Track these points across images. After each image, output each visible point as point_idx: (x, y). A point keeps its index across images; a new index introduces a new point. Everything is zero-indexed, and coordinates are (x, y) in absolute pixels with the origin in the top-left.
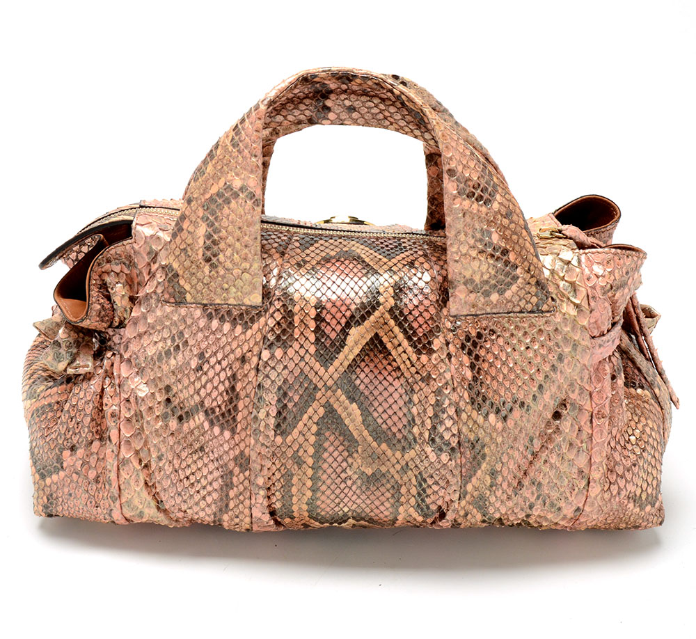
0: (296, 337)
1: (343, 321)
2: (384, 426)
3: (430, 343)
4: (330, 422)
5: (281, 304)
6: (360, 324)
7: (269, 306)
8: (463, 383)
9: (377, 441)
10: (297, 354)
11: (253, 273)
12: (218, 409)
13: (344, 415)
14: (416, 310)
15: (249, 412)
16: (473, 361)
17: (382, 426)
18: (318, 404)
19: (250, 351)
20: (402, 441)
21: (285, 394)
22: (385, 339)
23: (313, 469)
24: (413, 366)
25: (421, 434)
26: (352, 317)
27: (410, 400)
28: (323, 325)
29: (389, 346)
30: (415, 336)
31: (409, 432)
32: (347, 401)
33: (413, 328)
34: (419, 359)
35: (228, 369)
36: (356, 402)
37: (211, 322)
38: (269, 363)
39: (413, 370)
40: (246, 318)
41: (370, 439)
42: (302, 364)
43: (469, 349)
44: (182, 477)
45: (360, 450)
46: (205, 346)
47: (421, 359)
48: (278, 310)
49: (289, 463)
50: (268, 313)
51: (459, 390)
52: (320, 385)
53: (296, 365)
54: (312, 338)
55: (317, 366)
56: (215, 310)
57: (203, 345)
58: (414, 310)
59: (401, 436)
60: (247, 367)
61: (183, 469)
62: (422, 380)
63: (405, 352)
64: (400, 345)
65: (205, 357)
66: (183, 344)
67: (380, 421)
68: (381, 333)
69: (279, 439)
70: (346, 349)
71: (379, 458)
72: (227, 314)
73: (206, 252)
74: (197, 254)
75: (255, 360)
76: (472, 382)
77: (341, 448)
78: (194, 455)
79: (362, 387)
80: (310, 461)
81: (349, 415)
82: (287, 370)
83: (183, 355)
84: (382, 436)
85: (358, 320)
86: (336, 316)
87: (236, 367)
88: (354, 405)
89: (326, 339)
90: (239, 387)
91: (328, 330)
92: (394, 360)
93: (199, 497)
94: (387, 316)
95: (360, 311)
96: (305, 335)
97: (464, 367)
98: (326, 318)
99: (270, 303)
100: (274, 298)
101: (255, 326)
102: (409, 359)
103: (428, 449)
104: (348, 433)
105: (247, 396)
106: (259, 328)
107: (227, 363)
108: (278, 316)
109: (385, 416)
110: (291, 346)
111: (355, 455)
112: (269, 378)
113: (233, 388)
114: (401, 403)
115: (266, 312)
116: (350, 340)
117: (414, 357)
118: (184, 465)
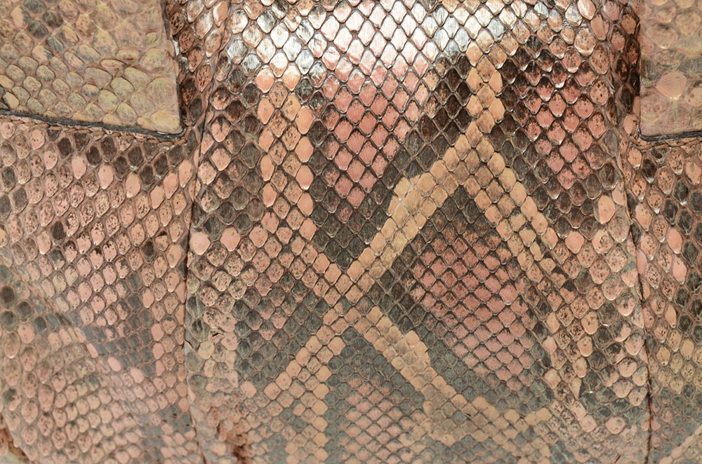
0: (269, 205)
1: (380, 166)
2: (480, 370)
3: (590, 205)
4: (358, 362)
5: (227, 130)
6: (419, 171)
7: (198, 134)
8: (664, 291)
9: (466, 393)
10: (272, 239)
11: (149, 68)
12: (109, 333)
13: (388, 352)
14: (558, 128)
15: (177, 345)
16: (692, 240)
17: (476, 370)
18: (329, 332)
19: (164, 234)
20: (521, 395)
21: (253, 314)
22: (481, 200)
23: (326, 433)
24: (548, 255)
25: (562, 385)
26: (402, 153)
27: (540, 328)
28: (331, 177)
29: (491, 214)
30: (553, 189)
31: (538, 380)
32: (396, 328)
33: (550, 170)
34: (561, 241)
35: (118, 265)
36: (414, 329)
37: (70, 160)
38: (211, 258)
39: (548, 265)
40: (148, 160)
41: (449, 390)
42: (287, 259)
43: (684, 213)
44: (61, 423)
45: (426, 407)
46: (62, 210)
47: (567, 242)
48: (221, 146)
49: (277, 426)
50: (197, 152)
51: (654, 303)
52: (331, 298)
53: (272, 260)
54: (307, 204)
55: (322, 262)
56: (76, 136)
57: (61, 207)
58: (551, 128)
59: (519, 386)
60: (160, 265)
61: (63, 410)
62: (569, 285)
63: (528, 225)
64: (517, 210)
65: (65, 235)
66: (15, 198)
67: (470, 361)
68: (472, 187)
69: (249, 388)
70: (388, 227)
71: (468, 419)
72: (103, 146)
73: (32, 14)
74: (10, 18)
75: (176, 252)
76: (686, 288)
77: (385, 405)
78: (78, 387)
79: (428, 302)
80: (321, 424)
81: (401, 351)
82: (251, 271)
83: (19, 223)
84: (476, 387)
85: (415, 162)
86: (362, 156)
87: (135, 263)
88: (412, 336)
89: (339, 207)
90: (147, 299)
91: (343, 187)
92: (504, 244)
93: (102, 454)
94: (487, 146)
95: (420, 141)
96: (289, 198)
97: (669, 257)
98: (337, 161)
99: (202, 128)
100: (210, 116)
101: (170, 180)
102: (539, 241)
103: (579, 411)
104: (398, 380)
105: (168, 317)
106: (179, 186)
107: (114, 253)
108: (221, 160)
109: (481, 353)
110: (258, 223)
111: (417, 416)
112: (214, 288)
113: (136, 300)
114: (518, 332)
115: (191, 150)
116: (397, 207)
117: (550, 237)
118: (60, 403)
